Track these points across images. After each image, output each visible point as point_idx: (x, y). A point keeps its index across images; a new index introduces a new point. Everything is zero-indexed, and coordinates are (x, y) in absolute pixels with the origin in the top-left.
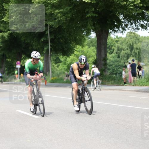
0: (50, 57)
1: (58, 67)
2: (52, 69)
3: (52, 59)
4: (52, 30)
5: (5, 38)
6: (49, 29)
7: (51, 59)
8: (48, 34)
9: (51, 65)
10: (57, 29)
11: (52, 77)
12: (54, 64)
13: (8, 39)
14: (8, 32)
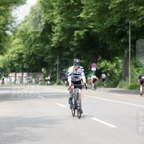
0: (130, 60)
1: (138, 71)
2: (131, 74)
3: (132, 63)
4: (134, 30)
5: (80, 36)
6: (130, 29)
7: (130, 63)
8: (129, 34)
9: (131, 69)
10: (139, 29)
11: (131, 83)
12: (134, 69)
13: (84, 38)
14: (85, 30)
